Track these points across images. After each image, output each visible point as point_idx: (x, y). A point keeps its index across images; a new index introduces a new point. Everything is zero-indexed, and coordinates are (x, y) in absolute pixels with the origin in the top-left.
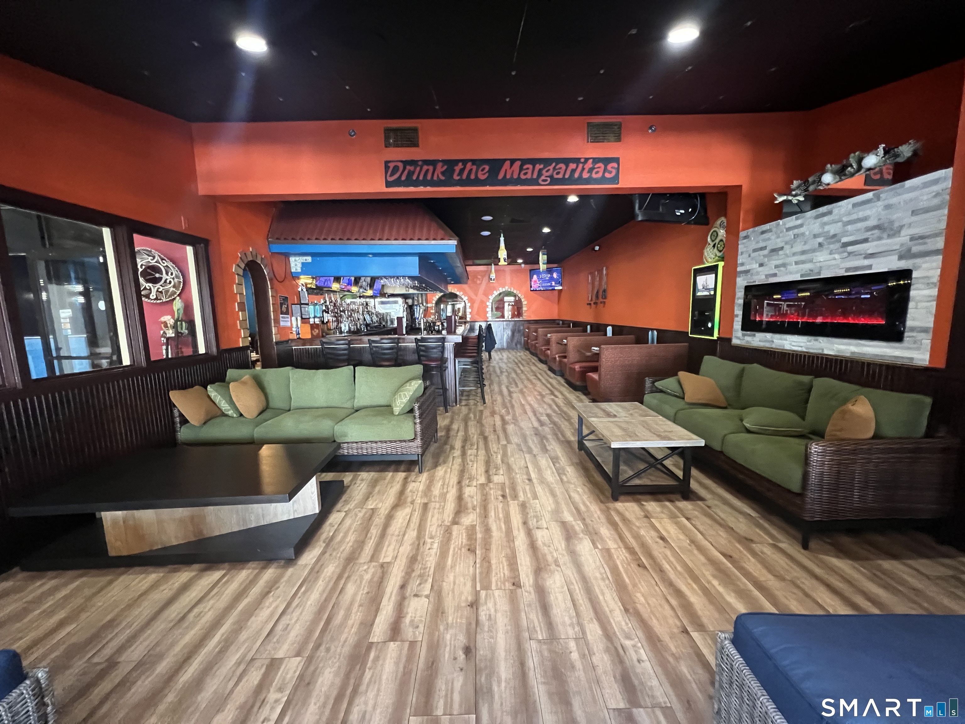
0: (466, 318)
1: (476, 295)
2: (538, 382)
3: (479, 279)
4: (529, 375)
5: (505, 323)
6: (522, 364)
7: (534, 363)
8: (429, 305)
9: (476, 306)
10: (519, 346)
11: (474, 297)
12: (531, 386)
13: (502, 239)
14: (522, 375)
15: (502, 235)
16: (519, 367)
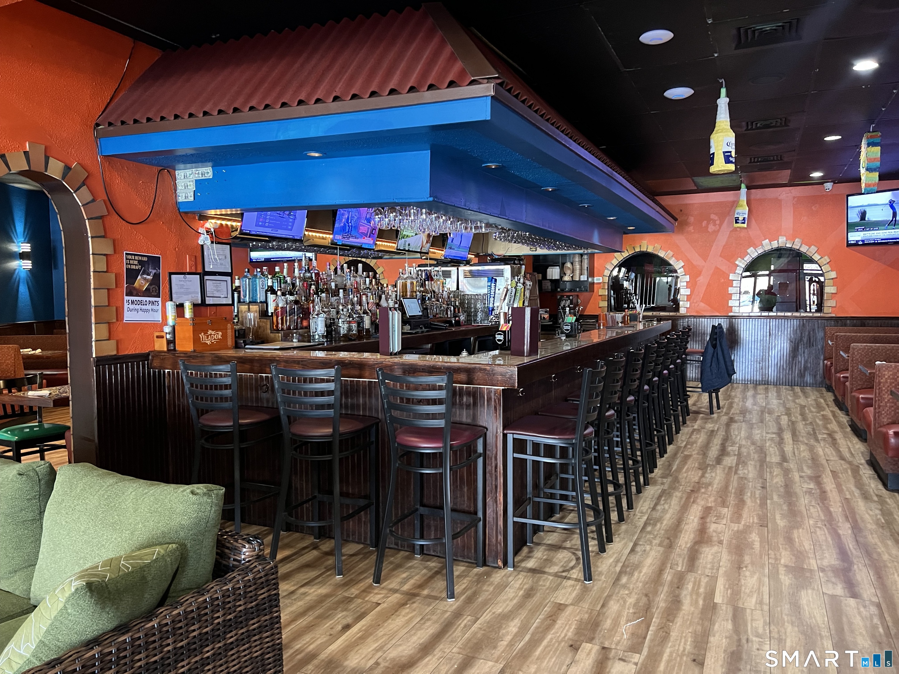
0: (677, 309)
1: (705, 257)
2: (816, 511)
3: (714, 221)
4: (796, 476)
5: (773, 322)
6: (794, 434)
7: (831, 435)
8: (596, 280)
9: (703, 280)
10: (808, 378)
11: (698, 261)
12: (781, 523)
13: (723, 102)
14: (777, 471)
15: (723, 91)
16: (781, 442)
